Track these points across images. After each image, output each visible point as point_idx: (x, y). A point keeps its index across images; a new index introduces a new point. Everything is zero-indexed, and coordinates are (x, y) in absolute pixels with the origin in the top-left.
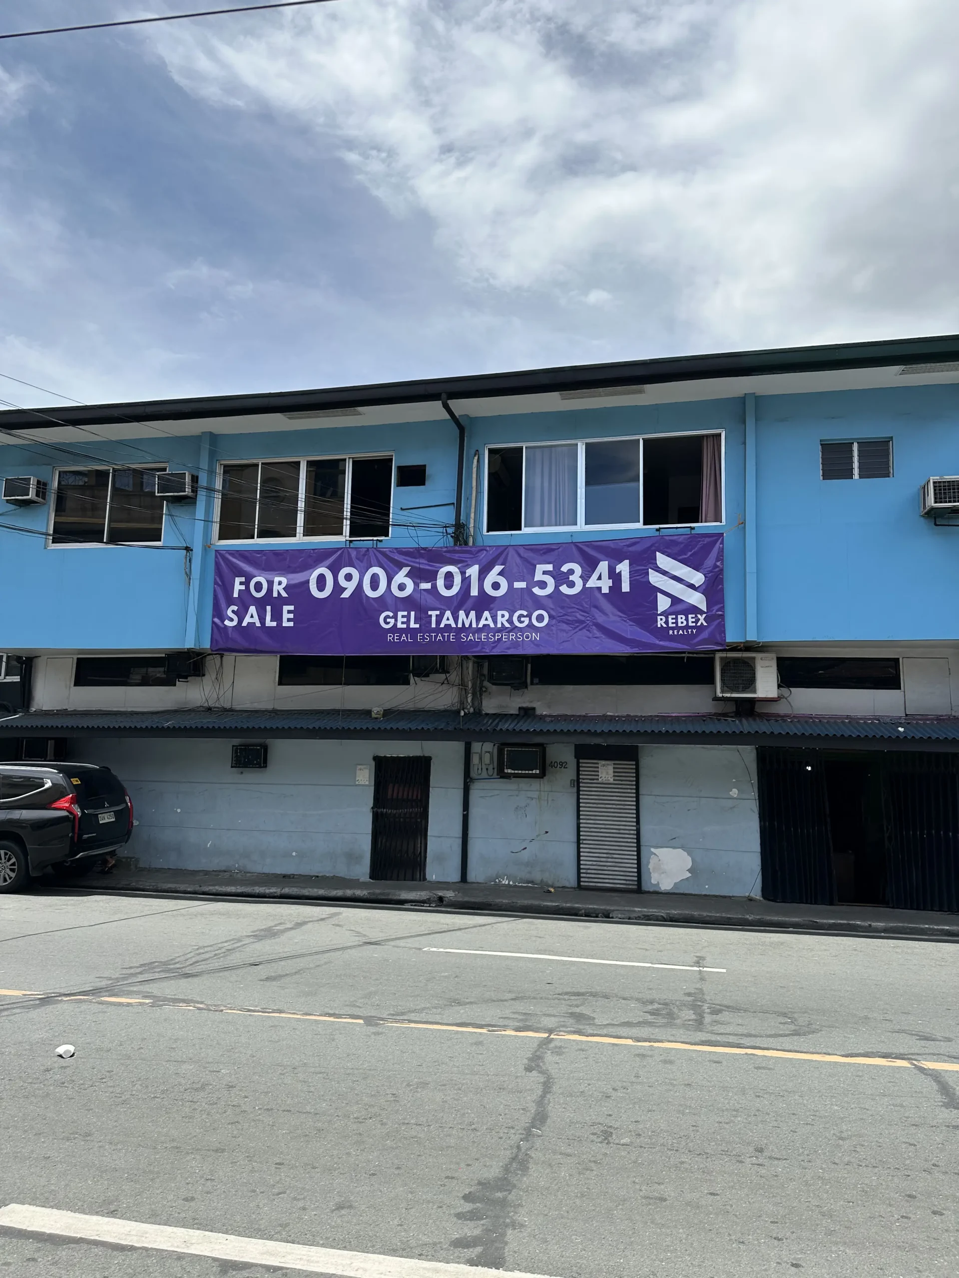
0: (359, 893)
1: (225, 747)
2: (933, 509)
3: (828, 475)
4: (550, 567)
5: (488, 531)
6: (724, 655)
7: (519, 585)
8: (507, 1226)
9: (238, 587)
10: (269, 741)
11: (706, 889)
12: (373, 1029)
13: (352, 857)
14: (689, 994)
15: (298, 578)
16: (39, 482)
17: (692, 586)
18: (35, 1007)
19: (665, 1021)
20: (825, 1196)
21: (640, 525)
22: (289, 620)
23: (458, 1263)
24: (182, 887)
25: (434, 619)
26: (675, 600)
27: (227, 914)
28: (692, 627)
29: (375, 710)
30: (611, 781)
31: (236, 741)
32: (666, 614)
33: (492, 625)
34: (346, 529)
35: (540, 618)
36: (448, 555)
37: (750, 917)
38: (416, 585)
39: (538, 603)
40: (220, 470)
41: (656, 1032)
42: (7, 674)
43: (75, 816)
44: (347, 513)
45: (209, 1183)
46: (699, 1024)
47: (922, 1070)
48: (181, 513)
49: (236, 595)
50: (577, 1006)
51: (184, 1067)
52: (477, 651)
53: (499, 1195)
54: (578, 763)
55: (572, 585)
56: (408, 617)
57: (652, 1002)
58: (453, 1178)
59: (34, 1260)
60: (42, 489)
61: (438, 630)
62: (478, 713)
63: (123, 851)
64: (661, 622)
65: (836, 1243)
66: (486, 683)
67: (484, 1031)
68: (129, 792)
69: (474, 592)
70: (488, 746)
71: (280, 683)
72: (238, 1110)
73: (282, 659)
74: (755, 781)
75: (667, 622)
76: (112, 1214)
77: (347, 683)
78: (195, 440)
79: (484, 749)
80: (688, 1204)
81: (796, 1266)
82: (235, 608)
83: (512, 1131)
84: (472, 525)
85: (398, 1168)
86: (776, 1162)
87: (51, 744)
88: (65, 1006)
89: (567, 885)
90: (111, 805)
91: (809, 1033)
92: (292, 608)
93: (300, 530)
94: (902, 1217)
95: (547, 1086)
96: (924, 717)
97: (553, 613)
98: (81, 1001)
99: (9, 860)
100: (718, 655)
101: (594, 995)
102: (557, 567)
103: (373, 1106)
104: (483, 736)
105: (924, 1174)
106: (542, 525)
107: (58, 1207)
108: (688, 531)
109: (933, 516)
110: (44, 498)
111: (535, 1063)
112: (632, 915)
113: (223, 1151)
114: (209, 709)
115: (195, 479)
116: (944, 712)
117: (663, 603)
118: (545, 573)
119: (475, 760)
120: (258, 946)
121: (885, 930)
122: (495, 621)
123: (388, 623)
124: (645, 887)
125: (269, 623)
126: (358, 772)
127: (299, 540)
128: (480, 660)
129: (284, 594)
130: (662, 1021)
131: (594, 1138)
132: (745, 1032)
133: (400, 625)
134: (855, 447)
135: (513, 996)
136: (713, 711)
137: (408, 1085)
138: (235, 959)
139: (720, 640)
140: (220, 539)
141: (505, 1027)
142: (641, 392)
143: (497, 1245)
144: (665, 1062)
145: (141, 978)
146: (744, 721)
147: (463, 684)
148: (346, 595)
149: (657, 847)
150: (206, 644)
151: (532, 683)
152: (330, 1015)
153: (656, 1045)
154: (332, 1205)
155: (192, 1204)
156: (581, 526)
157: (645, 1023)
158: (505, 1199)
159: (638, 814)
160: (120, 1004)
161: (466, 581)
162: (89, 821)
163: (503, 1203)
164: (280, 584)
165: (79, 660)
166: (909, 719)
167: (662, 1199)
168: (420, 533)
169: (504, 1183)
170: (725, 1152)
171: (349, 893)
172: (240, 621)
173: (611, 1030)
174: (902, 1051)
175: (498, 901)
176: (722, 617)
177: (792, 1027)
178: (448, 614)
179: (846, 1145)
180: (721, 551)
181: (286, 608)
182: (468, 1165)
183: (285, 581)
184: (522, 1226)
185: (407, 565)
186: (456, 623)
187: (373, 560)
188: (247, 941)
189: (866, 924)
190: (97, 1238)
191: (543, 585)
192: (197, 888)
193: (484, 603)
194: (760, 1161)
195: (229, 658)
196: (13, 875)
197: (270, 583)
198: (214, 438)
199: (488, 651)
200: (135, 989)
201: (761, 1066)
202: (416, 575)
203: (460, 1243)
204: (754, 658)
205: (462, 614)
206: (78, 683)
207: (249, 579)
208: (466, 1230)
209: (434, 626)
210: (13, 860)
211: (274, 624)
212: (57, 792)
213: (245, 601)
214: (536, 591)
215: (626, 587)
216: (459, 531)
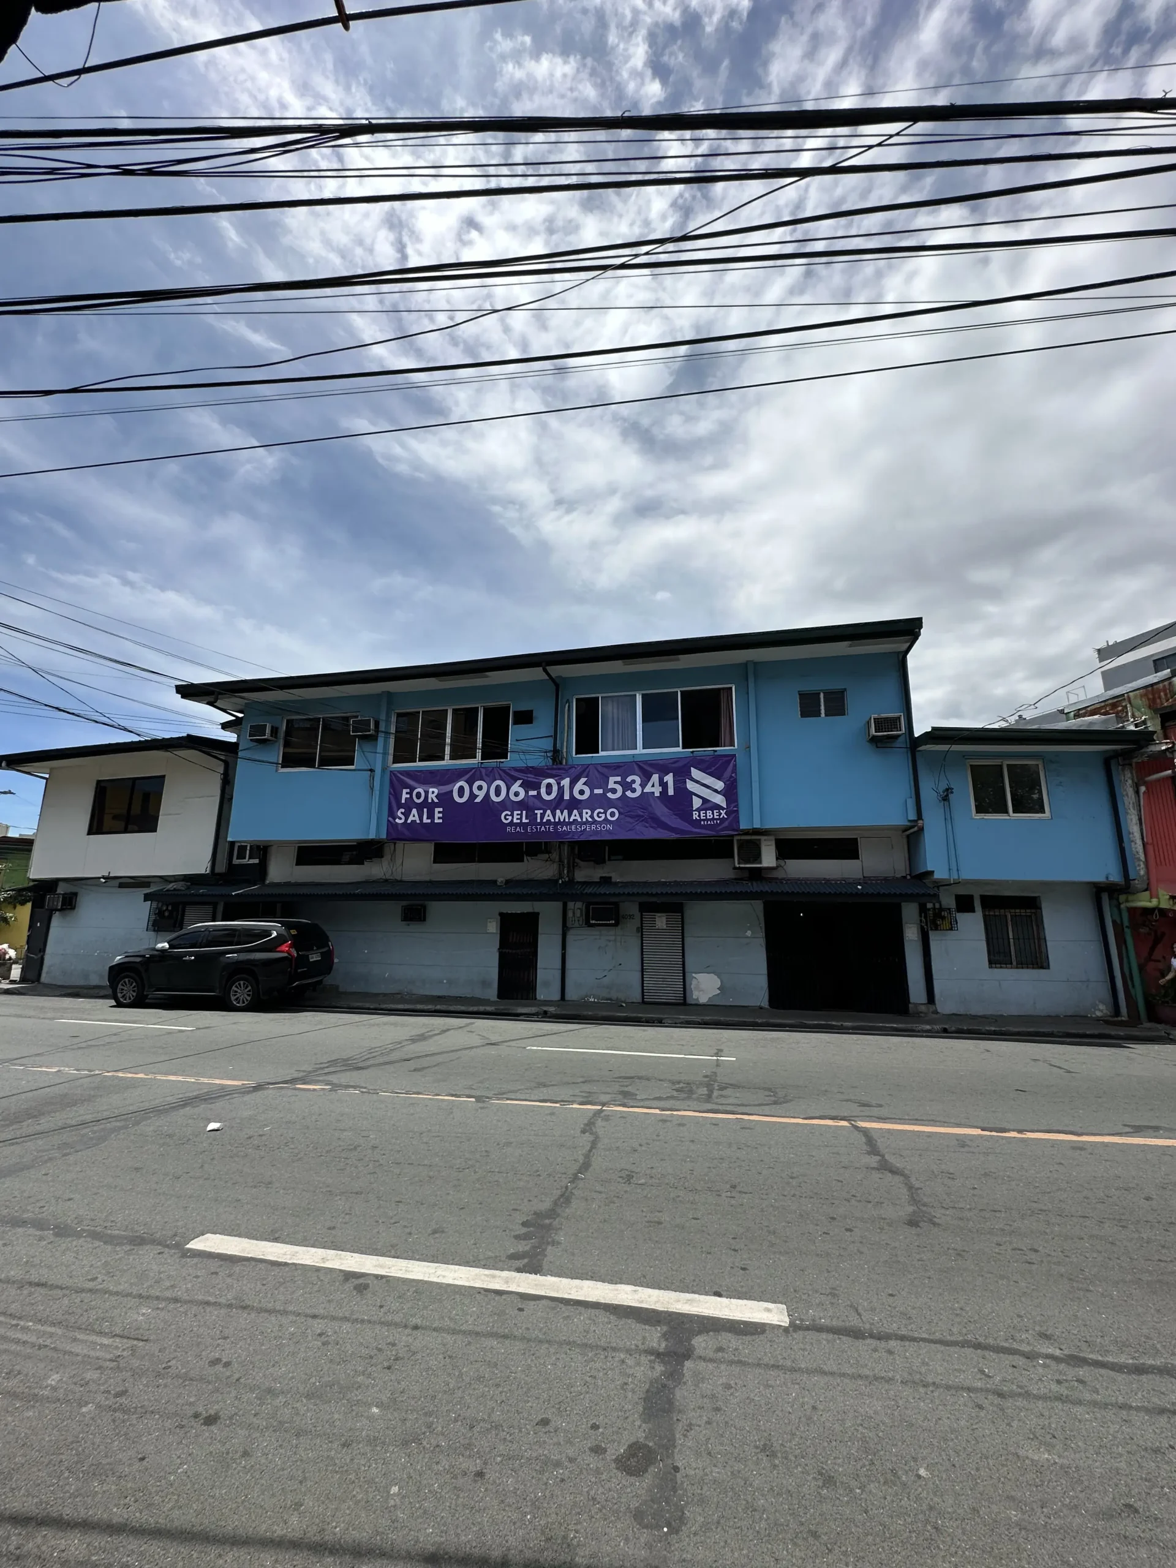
0: (489, 1009)
1: (396, 907)
2: (874, 737)
3: (804, 714)
4: (619, 779)
5: (576, 754)
6: (739, 838)
7: (597, 791)
8: (548, 1243)
9: (405, 796)
10: (426, 903)
11: (731, 1002)
12: (481, 1105)
13: (485, 984)
14: (706, 1076)
15: (445, 789)
16: (272, 727)
17: (716, 791)
18: (249, 1092)
19: (686, 1095)
20: (773, 1219)
21: (680, 749)
22: (439, 818)
23: (509, 1270)
24: (367, 1005)
25: (539, 816)
26: (705, 801)
27: (395, 1024)
28: (717, 819)
29: (500, 880)
30: (665, 927)
31: (405, 903)
32: (698, 810)
33: (579, 820)
34: (479, 754)
35: (613, 814)
36: (549, 771)
37: (760, 1021)
38: (527, 792)
39: (610, 803)
40: (394, 719)
41: (677, 1104)
42: (250, 858)
43: (293, 956)
44: (479, 745)
45: (347, 1216)
46: (709, 1098)
47: (856, 1128)
48: (367, 747)
49: (403, 801)
50: (627, 1086)
51: (345, 1133)
52: (568, 838)
53: (547, 1221)
54: (642, 915)
55: (634, 791)
56: (521, 815)
57: (679, 1083)
58: (516, 1210)
59: (216, 1273)
60: (275, 731)
61: (542, 824)
62: (572, 882)
63: (328, 980)
64: (695, 816)
65: (775, 1253)
66: (577, 860)
67: (558, 1105)
68: (330, 938)
69: (567, 797)
70: (579, 905)
71: (435, 862)
72: (377, 1164)
73: (436, 845)
74: (763, 925)
75: (699, 816)
76: (276, 1240)
77: (481, 861)
78: (379, 696)
79: (576, 906)
80: (677, 1226)
81: (744, 1269)
82: (403, 810)
83: (564, 1176)
84: (565, 750)
85: (481, 1203)
86: (744, 1195)
87: (279, 906)
88: (270, 1091)
89: (635, 1001)
90: (318, 949)
91: (784, 1103)
92: (441, 809)
93: (447, 757)
94: (824, 1233)
95: (594, 1144)
96: (877, 878)
97: (622, 810)
98: (282, 1088)
99: (247, 987)
100: (736, 838)
101: (640, 1078)
102: (624, 778)
103: (470, 1159)
104: (575, 898)
105: (845, 1202)
106: (613, 750)
107: (239, 1236)
108: (712, 753)
109: (874, 740)
110: (276, 737)
111: (589, 1127)
112: (678, 1021)
113: (361, 1193)
114: (386, 881)
115: (377, 724)
116: (890, 874)
117: (697, 803)
118: (615, 783)
119: (570, 914)
120: (413, 1047)
121: (853, 1028)
122: (581, 817)
123: (507, 819)
124: (689, 1001)
125: (425, 820)
126: (489, 924)
127: (447, 762)
128: (573, 844)
129: (436, 800)
130: (683, 1095)
131: (620, 1180)
132: (739, 1103)
133: (515, 821)
134: (822, 695)
135: (581, 1080)
136: (733, 877)
137: (498, 1144)
138: (395, 1056)
139: (735, 827)
140: (394, 763)
141: (572, 1102)
142: (678, 660)
143: (539, 1257)
144: (680, 1125)
145: (326, 1071)
146: (754, 883)
147: (561, 861)
148: (478, 800)
149: (696, 973)
150: (384, 836)
151: (609, 860)
152: (452, 1095)
153: (675, 1113)
154: (429, 1230)
155: (333, 1232)
156: (640, 750)
157: (672, 1097)
158: (550, 1224)
159: (683, 950)
160: (309, 1090)
161: (561, 789)
162: (302, 960)
163: (549, 1227)
164: (433, 793)
165: (299, 848)
166: (865, 880)
167: (660, 1223)
168: (528, 757)
169: (552, 1213)
170: (710, 1189)
171: (482, 1009)
172: (406, 819)
173: (647, 1103)
174: (846, 1114)
175: (585, 1013)
176: (737, 811)
177: (773, 1099)
178: (549, 812)
179: (794, 1182)
180: (735, 766)
181: (437, 810)
182: (530, 1201)
183: (436, 791)
184: (559, 1243)
185: (520, 779)
186: (554, 818)
187: (497, 776)
188: (406, 1043)
189: (839, 1024)
190: (262, 1257)
191: (614, 791)
192: (377, 1006)
193: (574, 804)
194: (733, 1195)
195: (400, 845)
196: (249, 998)
197: (427, 793)
198: (389, 695)
199: (576, 838)
200: (321, 1078)
201: (746, 1127)
202: (527, 786)
203: (513, 1257)
204: (760, 840)
205: (558, 812)
206: (298, 864)
207: (412, 789)
208: (520, 1246)
209: (539, 821)
210: (249, 988)
211: (429, 821)
212: (280, 939)
213: (408, 807)
214: (610, 795)
215: (671, 792)
216: (556, 755)
